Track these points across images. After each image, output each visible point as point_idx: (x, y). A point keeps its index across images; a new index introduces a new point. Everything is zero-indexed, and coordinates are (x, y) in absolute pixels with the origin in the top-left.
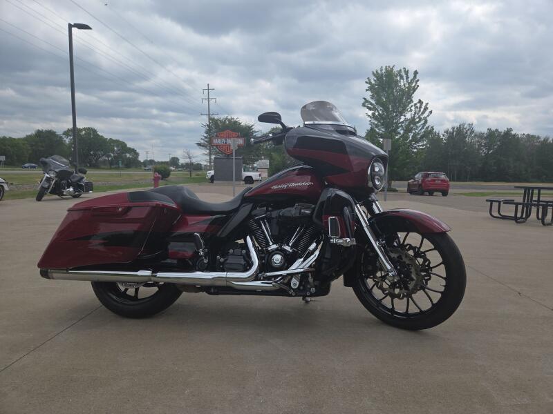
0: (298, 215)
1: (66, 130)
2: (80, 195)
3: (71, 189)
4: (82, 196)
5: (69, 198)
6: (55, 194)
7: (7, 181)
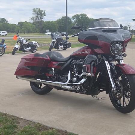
0: (79, 64)
1: (73, 16)
2: (66, 49)
3: (62, 46)
4: (67, 49)
5: (61, 50)
6: (56, 48)
7: (38, 43)
